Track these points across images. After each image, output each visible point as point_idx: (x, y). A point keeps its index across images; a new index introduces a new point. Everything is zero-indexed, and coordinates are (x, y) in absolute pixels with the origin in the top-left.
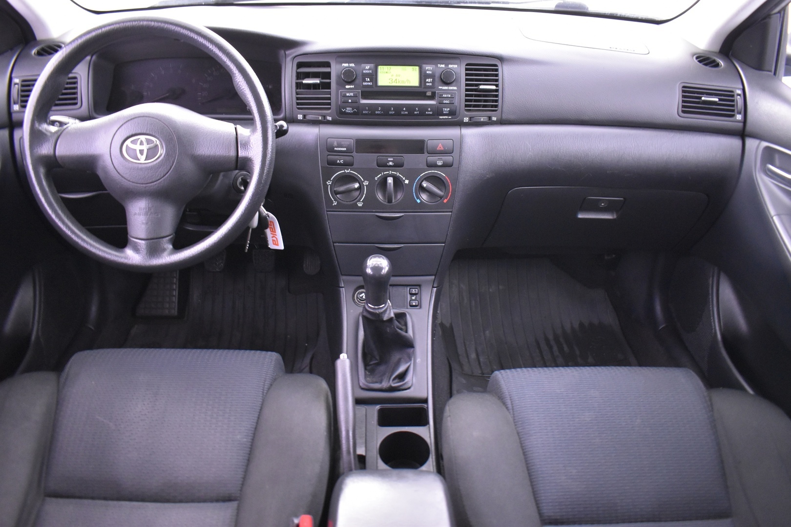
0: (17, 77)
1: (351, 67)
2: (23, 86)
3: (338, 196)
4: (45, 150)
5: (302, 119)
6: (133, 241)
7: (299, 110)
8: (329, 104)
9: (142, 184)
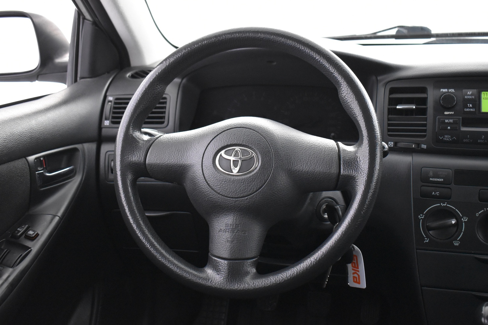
0: (111, 96)
1: (451, 92)
2: (115, 103)
3: (431, 232)
4: (136, 157)
5: (392, 146)
6: (215, 260)
7: (390, 137)
8: (425, 131)
9: (232, 198)
